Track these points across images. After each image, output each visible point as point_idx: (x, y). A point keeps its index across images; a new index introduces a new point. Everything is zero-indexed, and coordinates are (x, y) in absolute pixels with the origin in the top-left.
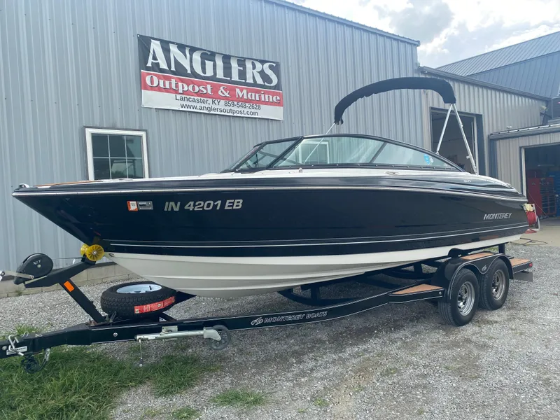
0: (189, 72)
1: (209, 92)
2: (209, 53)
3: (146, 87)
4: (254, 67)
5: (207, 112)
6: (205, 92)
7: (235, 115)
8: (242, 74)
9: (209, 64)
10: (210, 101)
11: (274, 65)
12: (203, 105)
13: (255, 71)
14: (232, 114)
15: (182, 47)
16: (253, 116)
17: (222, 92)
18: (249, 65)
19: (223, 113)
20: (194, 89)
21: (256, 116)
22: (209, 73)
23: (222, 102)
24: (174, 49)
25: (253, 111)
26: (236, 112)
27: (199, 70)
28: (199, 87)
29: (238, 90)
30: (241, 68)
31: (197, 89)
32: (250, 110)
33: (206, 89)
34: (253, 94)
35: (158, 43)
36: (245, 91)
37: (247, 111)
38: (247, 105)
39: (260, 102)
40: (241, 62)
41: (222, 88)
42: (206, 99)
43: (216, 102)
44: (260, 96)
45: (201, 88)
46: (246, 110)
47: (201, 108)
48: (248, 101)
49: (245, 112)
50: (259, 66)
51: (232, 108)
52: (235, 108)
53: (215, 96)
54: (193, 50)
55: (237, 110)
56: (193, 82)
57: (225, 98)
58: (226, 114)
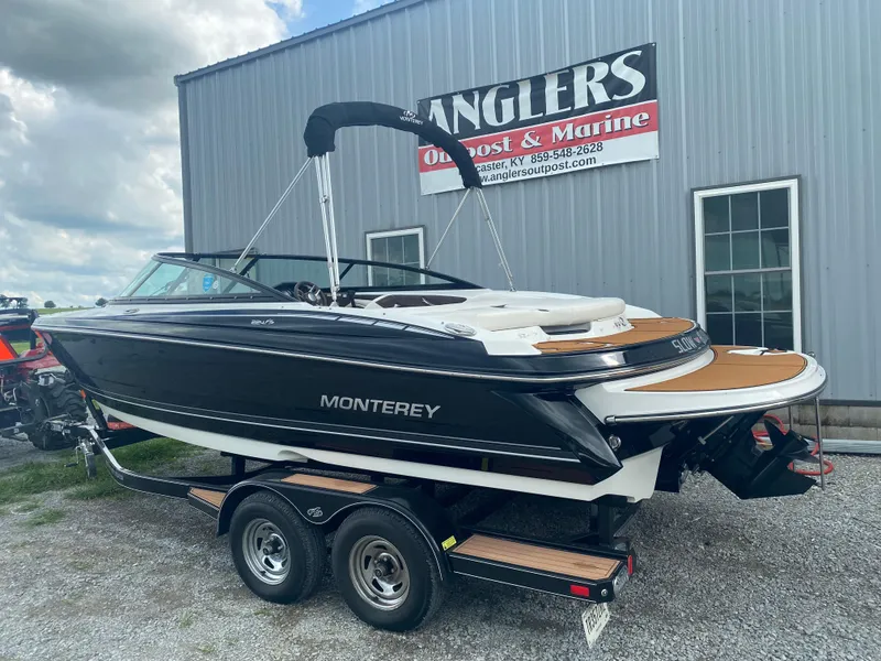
0: (478, 127)
1: (506, 149)
2: (507, 86)
3: (424, 168)
4: (590, 76)
5: (501, 181)
6: (500, 150)
7: (549, 174)
8: (566, 98)
9: (508, 103)
10: (507, 162)
11: (638, 53)
12: (496, 172)
13: (592, 84)
14: (543, 174)
15: (468, 95)
16: (585, 167)
17: (528, 141)
18: (580, 76)
19: (528, 177)
20: (483, 150)
21: (593, 165)
22: (508, 117)
23: (528, 158)
24: (459, 102)
25: (585, 157)
26: (551, 168)
27: (492, 120)
28: (490, 145)
29: (556, 130)
30: (565, 88)
31: (488, 149)
32: (579, 158)
33: (501, 145)
34: (587, 127)
35: (439, 101)
36: (569, 128)
37: (573, 161)
38: (574, 149)
39: (603, 135)
40: (566, 77)
41: (527, 136)
42: (501, 162)
43: (517, 161)
44: (602, 127)
45: (494, 146)
46: (570, 160)
47: (494, 178)
48: (576, 141)
49: (570, 164)
50: (601, 70)
51: (545, 163)
52: (551, 162)
53: (516, 152)
54: (483, 91)
55: (555, 163)
56: (482, 142)
57: (533, 150)
58: (534, 176)
